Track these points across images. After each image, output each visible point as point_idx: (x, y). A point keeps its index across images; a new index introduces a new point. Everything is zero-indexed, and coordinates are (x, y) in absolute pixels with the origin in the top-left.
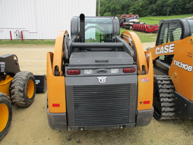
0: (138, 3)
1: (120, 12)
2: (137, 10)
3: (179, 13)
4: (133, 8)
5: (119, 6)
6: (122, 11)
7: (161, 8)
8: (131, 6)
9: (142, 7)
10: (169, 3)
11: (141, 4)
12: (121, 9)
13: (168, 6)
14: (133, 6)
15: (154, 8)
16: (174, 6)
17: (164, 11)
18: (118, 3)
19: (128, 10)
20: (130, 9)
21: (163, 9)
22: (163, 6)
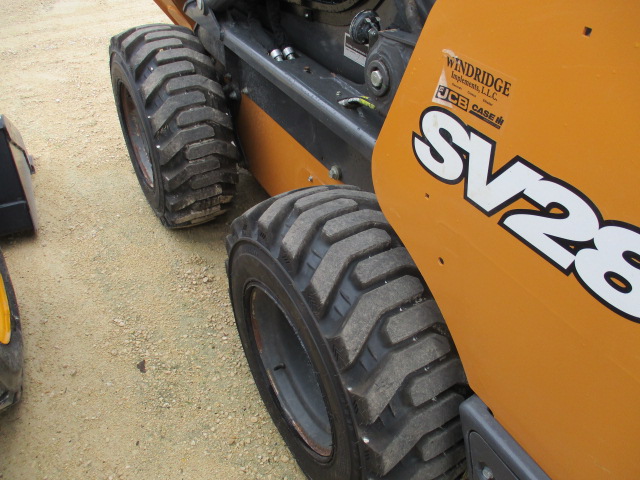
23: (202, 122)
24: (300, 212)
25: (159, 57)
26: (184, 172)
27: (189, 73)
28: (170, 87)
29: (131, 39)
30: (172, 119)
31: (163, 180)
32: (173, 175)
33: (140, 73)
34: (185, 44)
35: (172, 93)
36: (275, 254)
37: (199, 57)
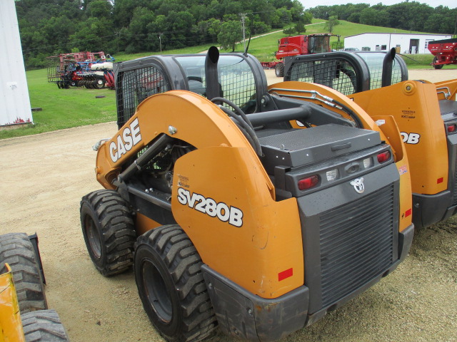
0: (88, 25)
1: (45, 47)
2: (89, 42)
3: (183, 45)
4: (78, 38)
5: (38, 33)
6: (50, 46)
7: (143, 35)
8: (73, 33)
9: (99, 33)
10: (156, 22)
11: (96, 27)
12: (46, 41)
13: (158, 30)
14: (77, 31)
15: (128, 35)
16: (169, 30)
17: (151, 42)
18: (36, 25)
19: (65, 42)
20: (69, 39)
21: (147, 37)
22: (145, 31)
23: (121, 222)
24: (163, 234)
25: (103, 200)
26: (115, 243)
27: (116, 204)
28: (108, 210)
29: (92, 195)
30: (109, 222)
31: (106, 247)
32: (110, 245)
33: (96, 207)
34: (113, 195)
35: (109, 212)
36: (155, 248)
37: (119, 199)
